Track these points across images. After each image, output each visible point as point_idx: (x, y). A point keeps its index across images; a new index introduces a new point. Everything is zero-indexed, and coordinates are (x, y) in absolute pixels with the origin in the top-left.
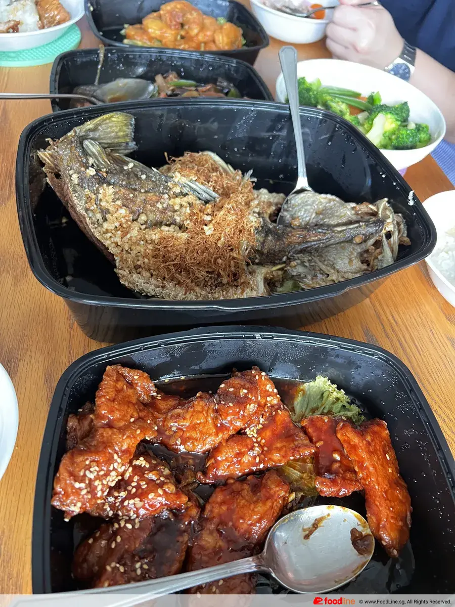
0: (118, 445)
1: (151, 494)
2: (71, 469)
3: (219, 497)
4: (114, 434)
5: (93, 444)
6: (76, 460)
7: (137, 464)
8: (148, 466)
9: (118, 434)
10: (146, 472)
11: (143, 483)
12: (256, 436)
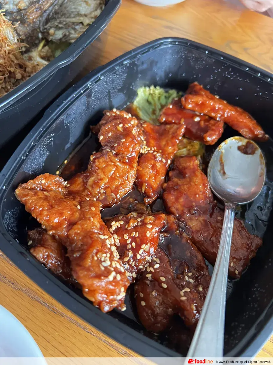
0: (94, 229)
1: (147, 233)
2: (93, 274)
3: (171, 198)
4: (82, 225)
5: (80, 246)
6: (87, 266)
7: (114, 229)
8: (122, 223)
9: (85, 222)
10: (126, 227)
11: (134, 234)
12: (149, 149)
